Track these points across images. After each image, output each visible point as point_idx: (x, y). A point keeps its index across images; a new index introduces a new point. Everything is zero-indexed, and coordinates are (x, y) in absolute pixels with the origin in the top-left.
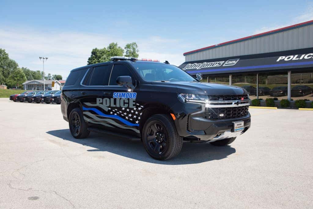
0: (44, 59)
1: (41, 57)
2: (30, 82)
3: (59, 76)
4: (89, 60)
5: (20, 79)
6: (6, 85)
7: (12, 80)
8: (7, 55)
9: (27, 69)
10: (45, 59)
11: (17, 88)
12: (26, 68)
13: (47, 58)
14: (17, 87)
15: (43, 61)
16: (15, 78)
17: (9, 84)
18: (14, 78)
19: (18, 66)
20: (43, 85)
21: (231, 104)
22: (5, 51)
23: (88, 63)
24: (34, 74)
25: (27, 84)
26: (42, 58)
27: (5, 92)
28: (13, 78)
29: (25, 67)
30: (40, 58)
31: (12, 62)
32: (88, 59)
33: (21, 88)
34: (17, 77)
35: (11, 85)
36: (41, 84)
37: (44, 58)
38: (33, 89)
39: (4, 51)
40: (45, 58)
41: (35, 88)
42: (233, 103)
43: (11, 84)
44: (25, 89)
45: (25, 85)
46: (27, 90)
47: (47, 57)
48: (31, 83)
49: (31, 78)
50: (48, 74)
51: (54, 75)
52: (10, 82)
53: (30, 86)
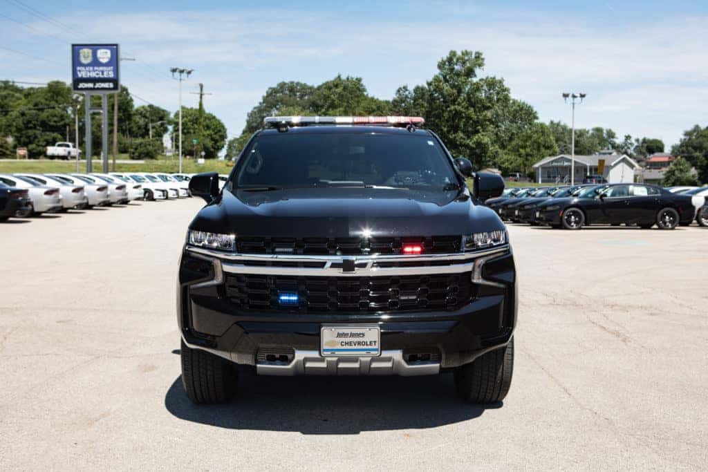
1: (566, 93)
2: (552, 162)
5: (531, 153)
7: (512, 157)
8: (506, 93)
9: (562, 124)
10: (579, 99)
11: (520, 176)
13: (582, 96)
14: (518, 174)
15: (573, 104)
16: (522, 151)
18: (518, 151)
19: (537, 118)
20: (586, 170)
21: (322, 265)
22: (504, 83)
25: (543, 167)
26: (570, 96)
28: (515, 150)
29: (556, 121)
30: (566, 96)
31: (522, 109)
33: (532, 177)
34: (524, 147)
35: (511, 168)
37: (574, 97)
38: (558, 179)
39: (501, 82)
40: (578, 95)
41: (563, 178)
42: (328, 264)
43: (509, 166)
44: (538, 182)
45: (538, 168)
46: (543, 181)
47: (583, 93)
48: (554, 164)
49: (566, 149)
50: (624, 138)
51: (641, 139)
52: (507, 161)
53: (551, 173)
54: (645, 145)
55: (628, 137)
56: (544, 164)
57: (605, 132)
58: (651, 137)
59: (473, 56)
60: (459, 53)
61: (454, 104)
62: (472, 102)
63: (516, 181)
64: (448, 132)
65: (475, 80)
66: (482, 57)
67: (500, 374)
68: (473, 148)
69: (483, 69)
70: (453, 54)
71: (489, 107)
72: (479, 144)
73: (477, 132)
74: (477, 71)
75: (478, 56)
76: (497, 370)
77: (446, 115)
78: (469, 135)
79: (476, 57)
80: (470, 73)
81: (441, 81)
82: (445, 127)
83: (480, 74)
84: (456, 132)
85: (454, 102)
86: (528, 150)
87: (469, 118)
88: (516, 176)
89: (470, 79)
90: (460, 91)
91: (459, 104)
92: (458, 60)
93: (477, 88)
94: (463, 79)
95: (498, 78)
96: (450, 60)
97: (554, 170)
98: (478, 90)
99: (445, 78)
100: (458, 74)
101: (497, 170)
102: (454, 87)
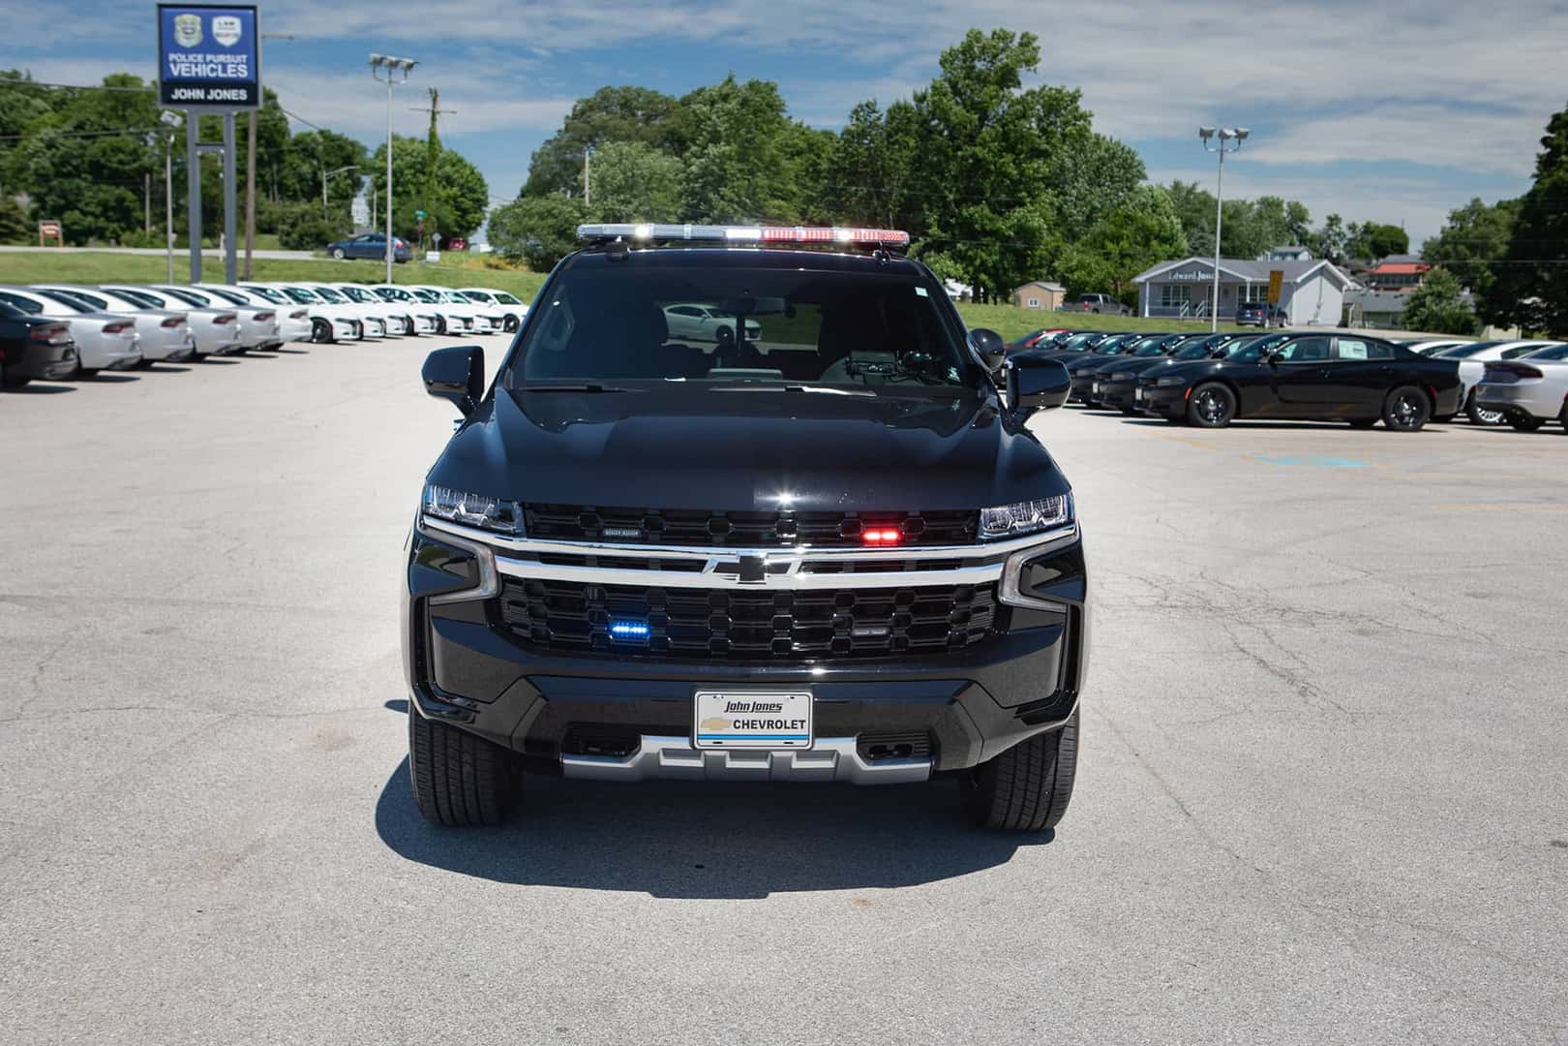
0: (1228, 137)
1: (1207, 128)
2: (1174, 271)
3: (1392, 228)
5: (1131, 251)
6: (1064, 282)
7: (1090, 259)
8: (1083, 122)
9: (1199, 190)
10: (1233, 142)
11: (1105, 299)
12: (1194, 186)
13: (1241, 136)
14: (1101, 297)
16: (1110, 246)
17: (1076, 276)
18: (1103, 247)
19: (1144, 177)
20: (1243, 290)
21: (698, 566)
22: (1079, 101)
24: (1233, 223)
25: (1155, 283)
26: (1216, 134)
28: (1098, 243)
29: (1187, 183)
30: (1205, 134)
31: (1113, 157)
33: (1130, 302)
34: (1116, 239)
35: (1087, 283)
36: (1235, 283)
37: (1223, 136)
38: (1184, 309)
39: (1073, 99)
40: (1231, 133)
41: (1196, 306)
43: (1088, 279)
44: (1143, 312)
45: (1143, 284)
46: (1152, 312)
47: (1242, 130)
48: (1179, 277)
49: (1203, 245)
50: (1326, 221)
51: (1360, 224)
52: (1081, 266)
53: (1171, 295)
54: (1369, 238)
55: (1334, 220)
56: (1155, 277)
57: (1285, 206)
59: (1017, 40)
60: (987, 36)
61: (972, 144)
62: (1010, 142)
63: (1096, 310)
65: (1017, 93)
66: (1035, 44)
67: (1050, 778)
68: (1009, 237)
69: (1035, 70)
70: (976, 36)
71: (1046, 151)
72: (1026, 234)
73: (1022, 204)
74: (1022, 72)
75: (1027, 41)
76: (1044, 769)
77: (953, 167)
78: (1000, 209)
79: (1021, 45)
80: (1008, 78)
81: (945, 94)
82: (951, 188)
83: (1029, 82)
85: (971, 139)
86: (1124, 244)
87: (1002, 174)
88: (1097, 299)
89: (1007, 91)
90: (984, 117)
91: (984, 145)
92: (984, 48)
93: (1022, 111)
94: (991, 89)
95: (1068, 89)
96: (967, 50)
97: (1176, 289)
98: (1024, 116)
99: (954, 86)
100: (982, 80)
101: (1055, 287)
102: (973, 107)
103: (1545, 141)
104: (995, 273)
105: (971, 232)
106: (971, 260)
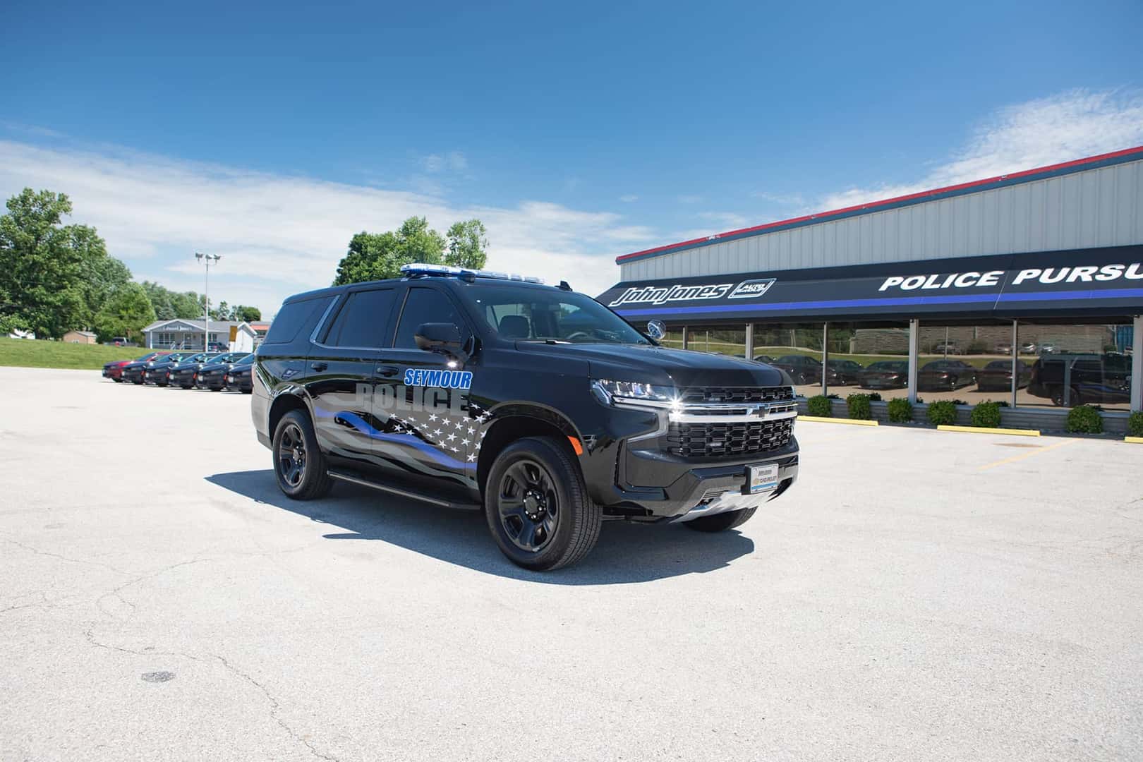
0: (210, 258)
1: (200, 253)
2: (166, 326)
3: (253, 309)
4: (341, 266)
5: (135, 316)
6: (95, 331)
7: (112, 319)
8: (100, 245)
9: (158, 285)
10: (213, 260)
11: (128, 341)
12: (156, 283)
13: (217, 258)
14: (125, 339)
15: (207, 265)
16: (123, 313)
17: (103, 328)
18: (118, 313)
19: (131, 277)
20: (204, 336)
21: (744, 412)
22: (97, 234)
23: (339, 275)
24: (178, 303)
25: (155, 332)
26: (204, 256)
27: (88, 352)
28: (115, 311)
29: (151, 282)
30: (199, 256)
31: (113, 265)
32: (339, 262)
33: (139, 341)
34: (126, 309)
35: (109, 332)
36: (199, 333)
37: (208, 258)
38: (173, 346)
39: (93, 232)
40: (212, 256)
41: (179, 344)
42: (751, 410)
43: (110, 329)
44: (149, 347)
45: (149, 333)
46: (154, 347)
47: (218, 255)
48: (168, 329)
49: (168, 313)
50: (220, 304)
51: (238, 306)
52: (106, 323)
53: (164, 338)
54: (242, 313)
55: (223, 304)
56: (155, 329)
57: (199, 297)
58: (247, 304)
59: (57, 198)
60: (37, 192)
61: (31, 253)
62: (55, 251)
63: (123, 346)
64: (24, 285)
65: (58, 226)
66: (69, 200)
68: (59, 306)
69: (70, 215)
70: (28, 192)
71: (79, 259)
72: (66, 303)
73: (64, 287)
74: (62, 216)
75: (63, 199)
77: (20, 266)
78: (52, 290)
79: (59, 200)
80: (52, 217)
81: (11, 223)
82: (18, 277)
83: (65, 221)
84: (34, 286)
85: (31, 250)
86: (131, 312)
87: (51, 271)
88: (122, 340)
89: (52, 225)
90: (38, 238)
91: (38, 254)
92: (35, 200)
93: (63, 237)
94: (43, 224)
95: (90, 226)
96: (24, 200)
97: (167, 336)
98: (63, 238)
99: (17, 220)
100: (36, 217)
101: (91, 334)
102: (31, 232)
103: (338, 271)
104: (49, 325)
105: (32, 302)
106: (35, 318)
